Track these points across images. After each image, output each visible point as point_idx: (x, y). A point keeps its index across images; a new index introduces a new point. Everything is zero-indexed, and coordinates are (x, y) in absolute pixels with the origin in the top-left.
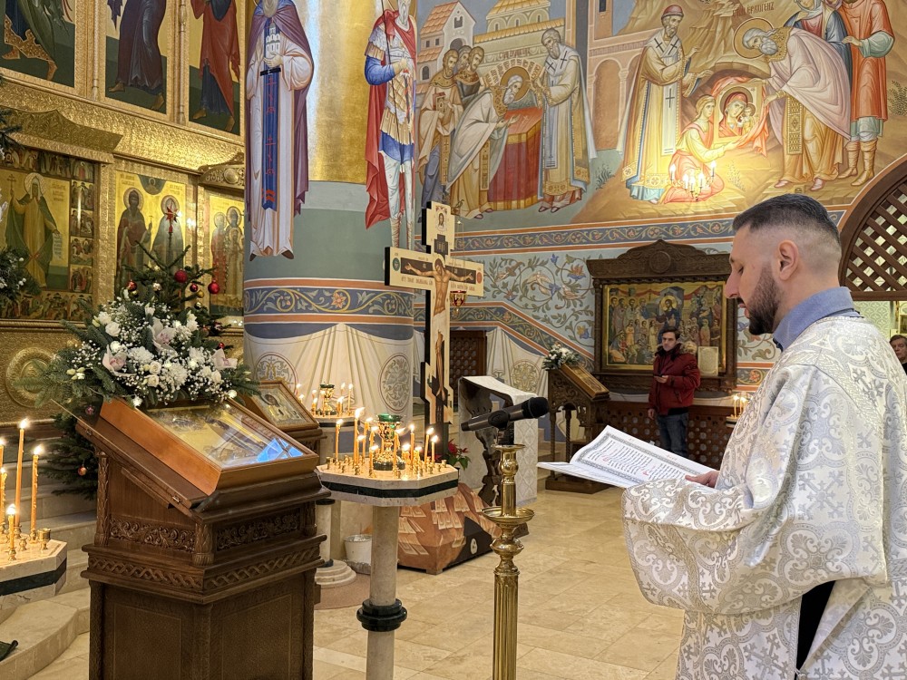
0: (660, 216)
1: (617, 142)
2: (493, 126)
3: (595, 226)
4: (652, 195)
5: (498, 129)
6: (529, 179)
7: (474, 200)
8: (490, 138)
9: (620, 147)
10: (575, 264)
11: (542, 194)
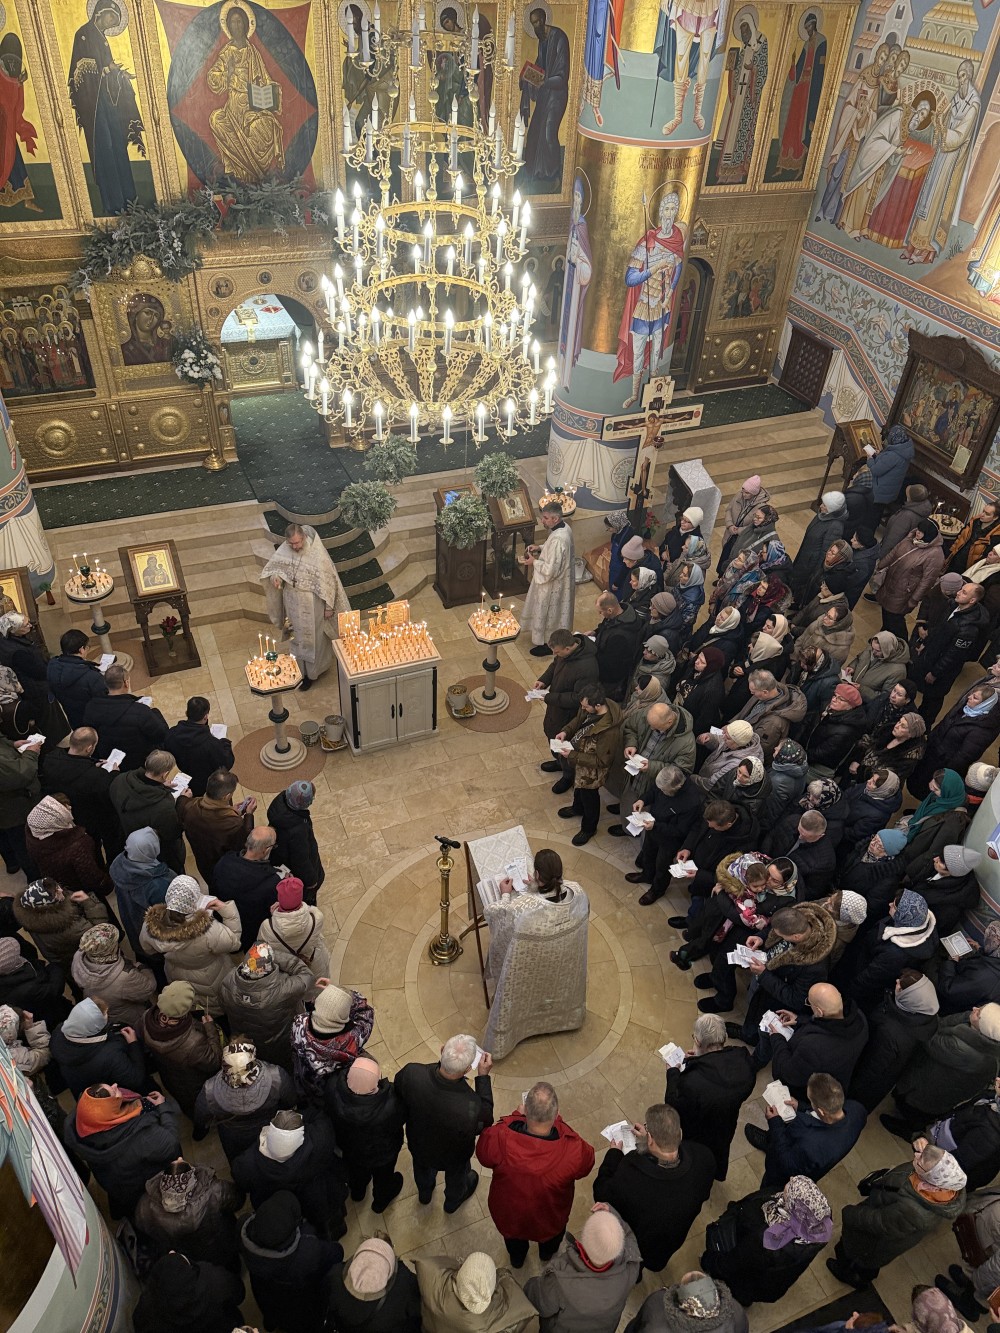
0: (981, 311)
1: (975, 220)
2: (894, 149)
3: (935, 294)
4: (983, 286)
5: (896, 154)
6: (902, 221)
7: (859, 221)
8: (887, 162)
9: (976, 226)
10: (909, 322)
11: (908, 242)
